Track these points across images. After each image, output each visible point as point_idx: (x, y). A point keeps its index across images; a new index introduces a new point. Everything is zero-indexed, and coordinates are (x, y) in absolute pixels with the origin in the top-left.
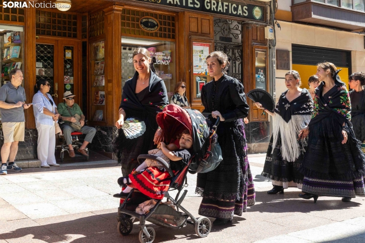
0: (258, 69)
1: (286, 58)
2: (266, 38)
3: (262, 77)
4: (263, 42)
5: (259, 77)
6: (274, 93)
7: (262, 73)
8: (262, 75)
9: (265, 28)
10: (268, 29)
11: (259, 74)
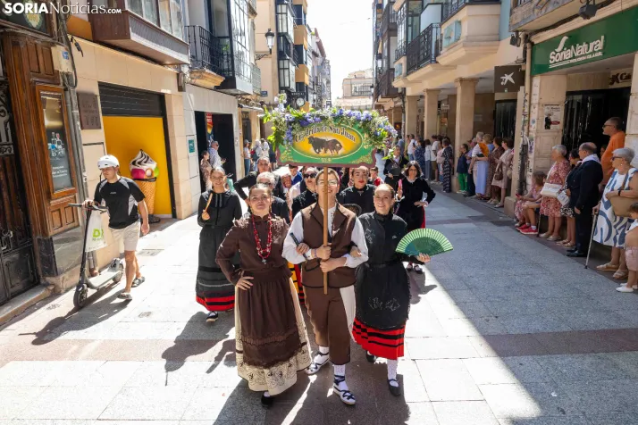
0: (50, 131)
1: (93, 109)
2: (55, 69)
3: (60, 147)
4: (53, 76)
5: (53, 147)
6: (84, 174)
7: (59, 140)
8: (59, 143)
9: (53, 49)
10: (58, 52)
11: (54, 142)
